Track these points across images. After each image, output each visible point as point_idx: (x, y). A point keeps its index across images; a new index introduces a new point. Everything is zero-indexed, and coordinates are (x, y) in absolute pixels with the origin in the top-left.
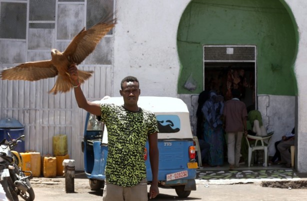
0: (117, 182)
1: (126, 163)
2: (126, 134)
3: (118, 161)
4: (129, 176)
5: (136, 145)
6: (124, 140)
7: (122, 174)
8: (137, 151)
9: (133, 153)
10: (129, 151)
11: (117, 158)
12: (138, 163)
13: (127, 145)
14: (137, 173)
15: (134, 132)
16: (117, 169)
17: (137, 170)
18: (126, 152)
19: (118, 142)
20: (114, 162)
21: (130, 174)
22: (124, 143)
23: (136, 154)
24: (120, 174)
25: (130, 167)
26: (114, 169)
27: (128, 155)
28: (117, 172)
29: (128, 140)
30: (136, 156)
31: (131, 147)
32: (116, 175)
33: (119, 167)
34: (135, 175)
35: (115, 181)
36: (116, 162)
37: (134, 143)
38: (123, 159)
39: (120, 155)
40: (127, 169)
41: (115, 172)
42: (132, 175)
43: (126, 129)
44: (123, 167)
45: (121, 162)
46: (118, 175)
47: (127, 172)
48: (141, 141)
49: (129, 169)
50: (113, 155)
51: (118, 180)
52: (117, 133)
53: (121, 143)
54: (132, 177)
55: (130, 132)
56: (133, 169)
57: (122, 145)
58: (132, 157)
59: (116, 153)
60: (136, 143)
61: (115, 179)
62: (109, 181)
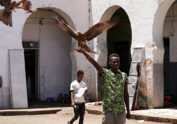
0: (112, 111)
1: (117, 101)
2: (116, 85)
3: (112, 100)
4: (118, 108)
6: (115, 88)
7: (115, 107)
9: (121, 95)
10: (118, 94)
11: (112, 98)
12: (123, 101)
13: (117, 91)
14: (122, 107)
15: (120, 84)
16: (112, 104)
17: (122, 105)
18: (116, 95)
19: (112, 89)
20: (110, 101)
21: (119, 107)
25: (119, 104)
26: (110, 104)
27: (118, 96)
28: (112, 106)
29: (117, 88)
30: (121, 97)
31: (119, 92)
32: (111, 108)
37: (121, 90)
38: (116, 99)
39: (114, 97)
41: (111, 106)
43: (116, 83)
44: (115, 103)
45: (115, 101)
46: (112, 108)
47: (118, 106)
50: (109, 97)
51: (113, 110)
52: (111, 84)
54: (120, 108)
55: (118, 84)
56: (120, 104)
57: (114, 91)
59: (111, 96)
61: (111, 110)
62: (108, 111)
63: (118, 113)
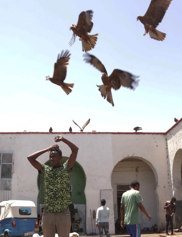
0: (53, 210)
1: (57, 196)
2: (54, 179)
3: (52, 197)
4: (61, 204)
5: (62, 184)
6: (53, 183)
7: (56, 204)
8: (63, 187)
9: (61, 189)
10: (58, 189)
11: (51, 195)
12: (65, 195)
13: (56, 185)
14: (65, 202)
15: (59, 177)
16: (52, 202)
17: (65, 200)
18: (55, 190)
19: (50, 185)
20: (49, 198)
21: (61, 203)
22: (54, 184)
23: (62, 190)
24: (55, 204)
25: (60, 199)
26: (50, 202)
27: (57, 191)
28: (53, 204)
29: (56, 182)
30: (62, 191)
31: (59, 186)
32: (52, 206)
33: (53, 200)
34: (65, 203)
35: (52, 210)
36: (50, 197)
37: (60, 183)
38: (55, 195)
39: (53, 193)
40: (59, 200)
41: (51, 204)
42: (63, 203)
43: (53, 176)
44: (55, 199)
45: (54, 197)
46: (53, 205)
47: (59, 202)
48: (65, 181)
49: (60, 200)
50: (48, 194)
51: (54, 209)
52: (48, 180)
53: (52, 185)
54: (63, 204)
55: (56, 177)
56: (62, 199)
57: (53, 186)
58: (60, 192)
59: (50, 192)
60: (61, 183)
61: (52, 208)
62: (49, 211)
63: (61, 210)
